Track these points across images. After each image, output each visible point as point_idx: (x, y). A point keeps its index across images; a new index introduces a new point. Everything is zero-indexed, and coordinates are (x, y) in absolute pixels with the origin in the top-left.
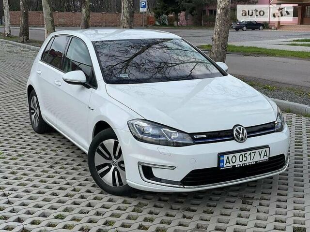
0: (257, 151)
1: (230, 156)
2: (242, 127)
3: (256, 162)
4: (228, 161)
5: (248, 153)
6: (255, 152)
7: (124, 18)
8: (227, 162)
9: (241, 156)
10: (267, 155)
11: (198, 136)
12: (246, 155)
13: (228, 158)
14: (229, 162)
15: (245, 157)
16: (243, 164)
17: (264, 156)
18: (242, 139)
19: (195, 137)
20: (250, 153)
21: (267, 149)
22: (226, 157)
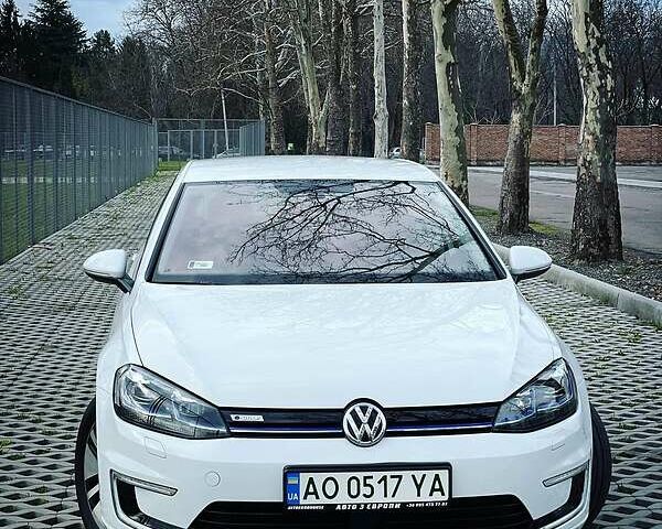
0: (407, 475)
1: (319, 478)
2: (371, 406)
3: (403, 504)
4: (311, 490)
5: (378, 475)
6: (400, 477)
7: (587, 137)
8: (307, 493)
9: (354, 482)
10: (441, 490)
11: (243, 418)
12: (368, 481)
13: (311, 481)
14: (315, 493)
15: (365, 485)
16: (359, 505)
17: (433, 490)
18: (365, 437)
19: (233, 417)
20: (384, 478)
21: (443, 474)
22: (304, 477)
